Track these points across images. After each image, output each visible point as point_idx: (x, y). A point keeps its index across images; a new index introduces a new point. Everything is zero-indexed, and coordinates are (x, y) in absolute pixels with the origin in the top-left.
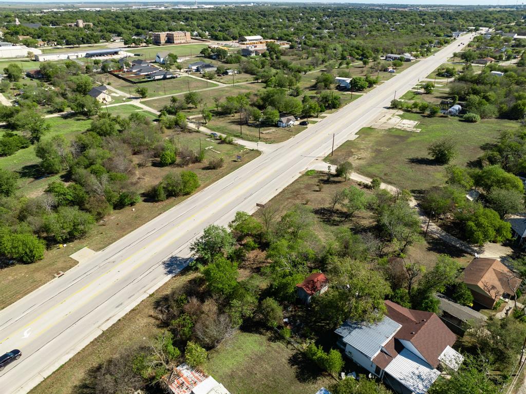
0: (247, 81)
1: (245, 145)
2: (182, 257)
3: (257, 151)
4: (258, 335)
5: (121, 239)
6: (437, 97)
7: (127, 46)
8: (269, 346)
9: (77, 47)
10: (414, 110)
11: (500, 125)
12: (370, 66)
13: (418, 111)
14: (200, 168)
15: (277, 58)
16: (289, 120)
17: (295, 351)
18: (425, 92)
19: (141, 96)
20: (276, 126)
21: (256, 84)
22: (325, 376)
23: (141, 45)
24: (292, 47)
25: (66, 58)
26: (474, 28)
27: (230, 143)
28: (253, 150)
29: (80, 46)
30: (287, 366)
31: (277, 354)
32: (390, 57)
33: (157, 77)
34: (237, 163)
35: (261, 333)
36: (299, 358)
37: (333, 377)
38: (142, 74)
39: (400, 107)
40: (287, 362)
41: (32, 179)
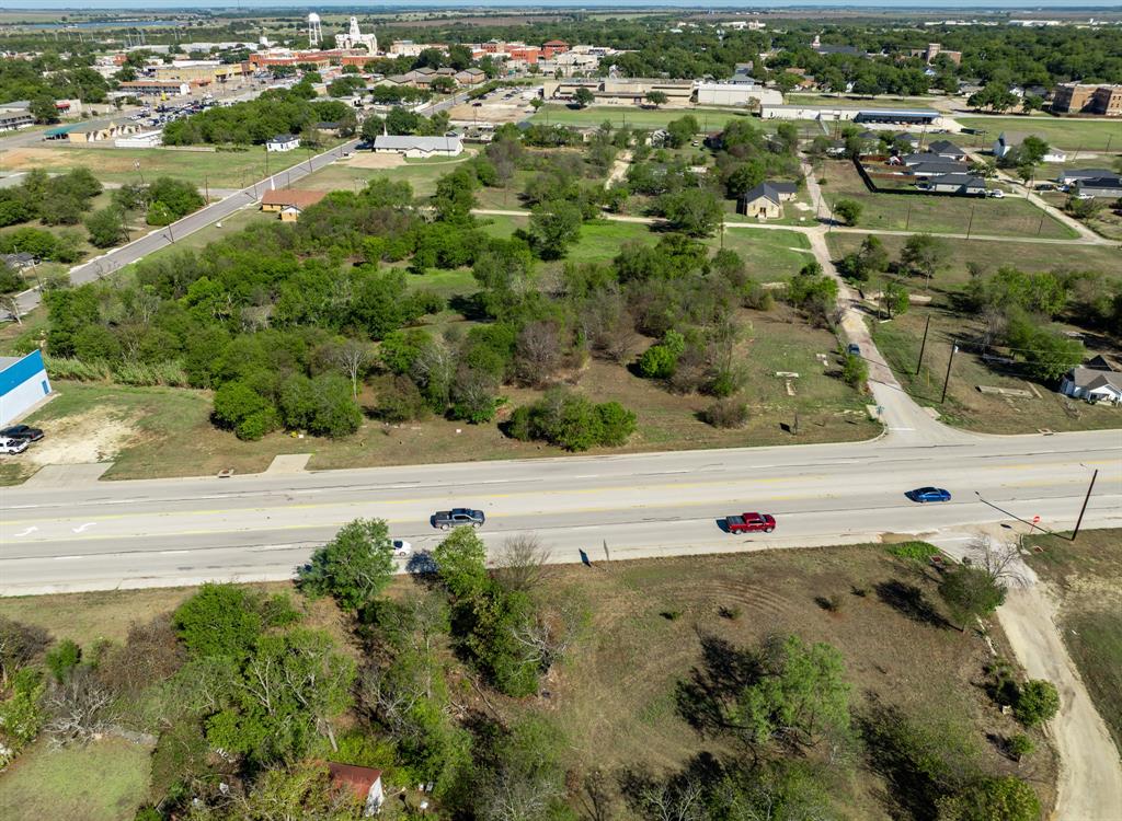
7: (973, 108)
9: (869, 99)
19: (842, 220)
23: (1009, 110)
25: (814, 118)
29: (876, 97)
33: (941, 188)
38: (916, 174)
41: (460, 316)
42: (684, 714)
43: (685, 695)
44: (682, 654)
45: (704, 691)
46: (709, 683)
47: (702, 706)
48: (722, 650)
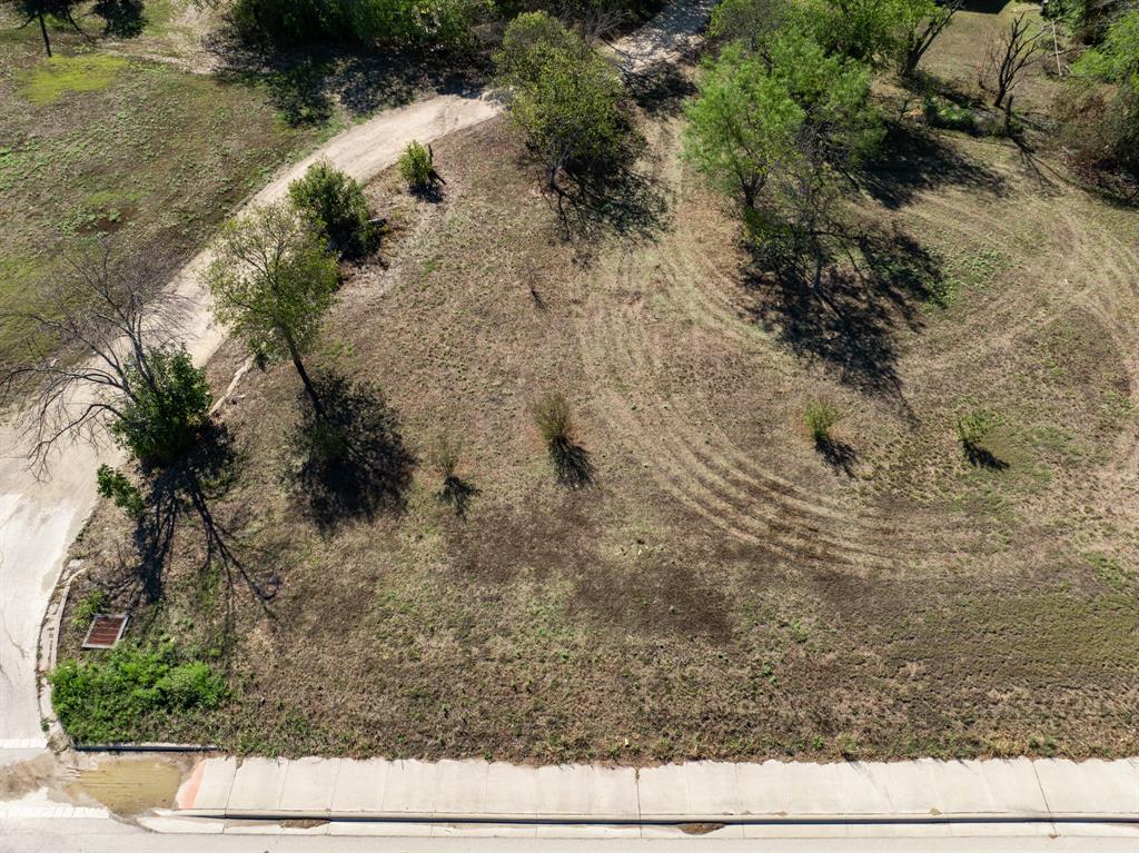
42: (927, 259)
43: (928, 285)
44: (940, 364)
45: (895, 290)
46: (885, 303)
47: (896, 267)
48: (852, 367)
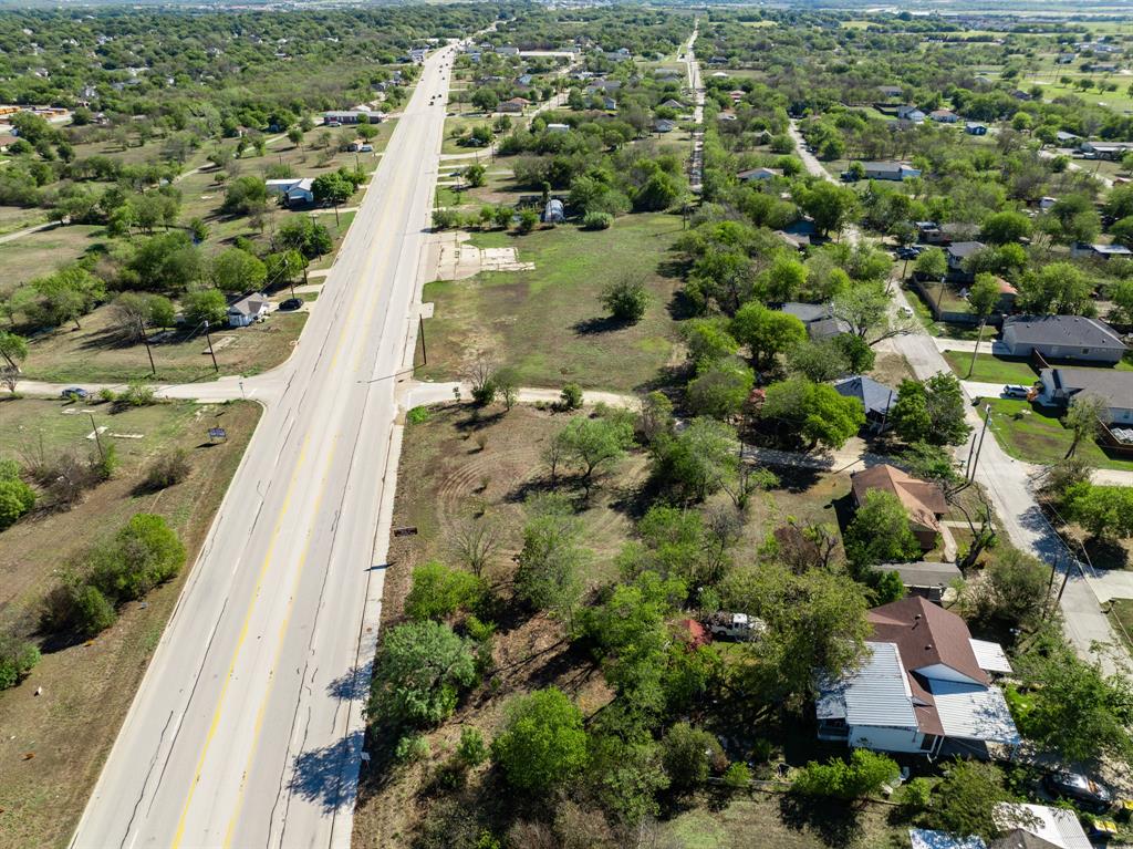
0: (26, 226)
1: (194, 396)
2: (326, 746)
3: (242, 403)
4: (685, 816)
5: (93, 796)
6: (498, 191)
8: (725, 821)
10: (486, 225)
11: (647, 225)
12: (309, 144)
13: (495, 226)
14: (125, 496)
15: (64, 153)
16: (255, 307)
17: (773, 799)
18: (470, 183)
20: (227, 326)
21: (60, 229)
22: (861, 809)
24: (79, 121)
26: (437, 40)
27: (147, 402)
28: (227, 403)
30: (794, 836)
31: (755, 828)
32: (334, 119)
34: (217, 447)
35: (687, 808)
36: (793, 806)
37: (873, 801)
39: (454, 224)
40: (783, 829)
